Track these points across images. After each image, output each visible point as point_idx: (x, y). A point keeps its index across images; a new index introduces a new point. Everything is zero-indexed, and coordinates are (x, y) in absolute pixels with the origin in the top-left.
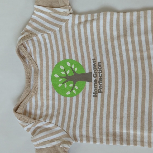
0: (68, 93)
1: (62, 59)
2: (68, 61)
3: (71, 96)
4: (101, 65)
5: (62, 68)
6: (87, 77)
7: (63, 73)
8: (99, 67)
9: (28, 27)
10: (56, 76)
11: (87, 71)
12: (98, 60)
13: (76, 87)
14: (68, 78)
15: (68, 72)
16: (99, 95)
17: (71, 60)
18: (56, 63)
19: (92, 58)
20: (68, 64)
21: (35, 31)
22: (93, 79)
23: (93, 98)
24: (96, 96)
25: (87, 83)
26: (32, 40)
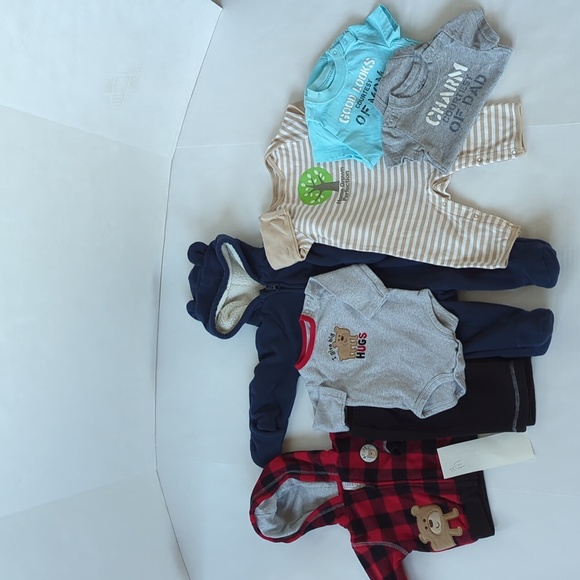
0: (313, 202)
1: (309, 167)
2: (316, 169)
3: (314, 204)
4: (348, 174)
5: (309, 176)
6: (334, 186)
7: (310, 182)
8: (346, 176)
9: (277, 137)
10: (303, 185)
11: (335, 180)
12: (347, 169)
13: (322, 197)
14: (315, 188)
15: (315, 181)
16: (343, 202)
17: (318, 169)
18: (303, 171)
19: (340, 167)
20: (316, 172)
21: (283, 139)
22: (341, 188)
23: (336, 205)
24: (339, 203)
25: (334, 192)
26: (280, 149)
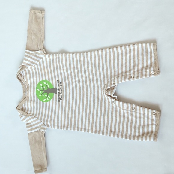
0: (45, 100)
1: (41, 80)
2: (44, 81)
3: (46, 102)
4: (61, 84)
5: (41, 85)
6: (54, 91)
7: (42, 88)
8: (60, 85)
9: (23, 64)
10: (38, 90)
11: (55, 87)
12: (60, 81)
13: (49, 97)
14: (44, 91)
15: (44, 88)
16: (61, 101)
17: (46, 81)
18: (38, 82)
19: (57, 80)
20: (45, 83)
21: (26, 65)
22: (58, 92)
23: (57, 103)
24: (59, 102)
25: (55, 94)
26: (25, 70)
